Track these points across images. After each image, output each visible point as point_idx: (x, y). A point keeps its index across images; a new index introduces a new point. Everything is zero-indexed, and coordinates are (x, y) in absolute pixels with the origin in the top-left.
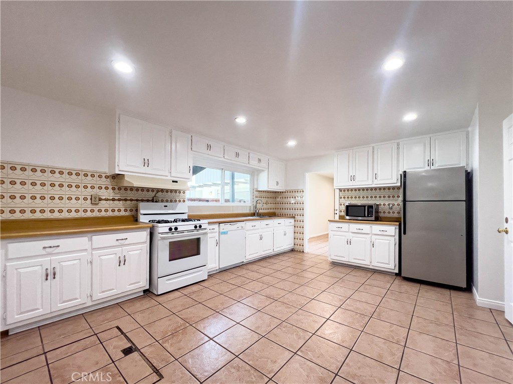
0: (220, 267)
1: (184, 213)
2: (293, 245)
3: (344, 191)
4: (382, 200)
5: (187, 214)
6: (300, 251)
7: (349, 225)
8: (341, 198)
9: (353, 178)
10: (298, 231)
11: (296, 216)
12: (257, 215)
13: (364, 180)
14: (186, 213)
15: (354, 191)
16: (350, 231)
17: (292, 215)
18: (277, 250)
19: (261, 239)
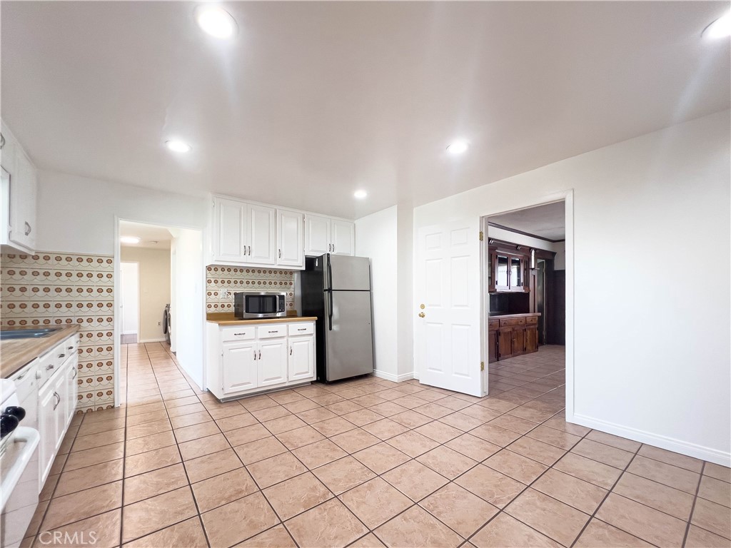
6: (100, 410)
7: (256, 328)
8: (209, 282)
10: (93, 362)
13: (264, 258)
16: (259, 337)
17: (70, 320)
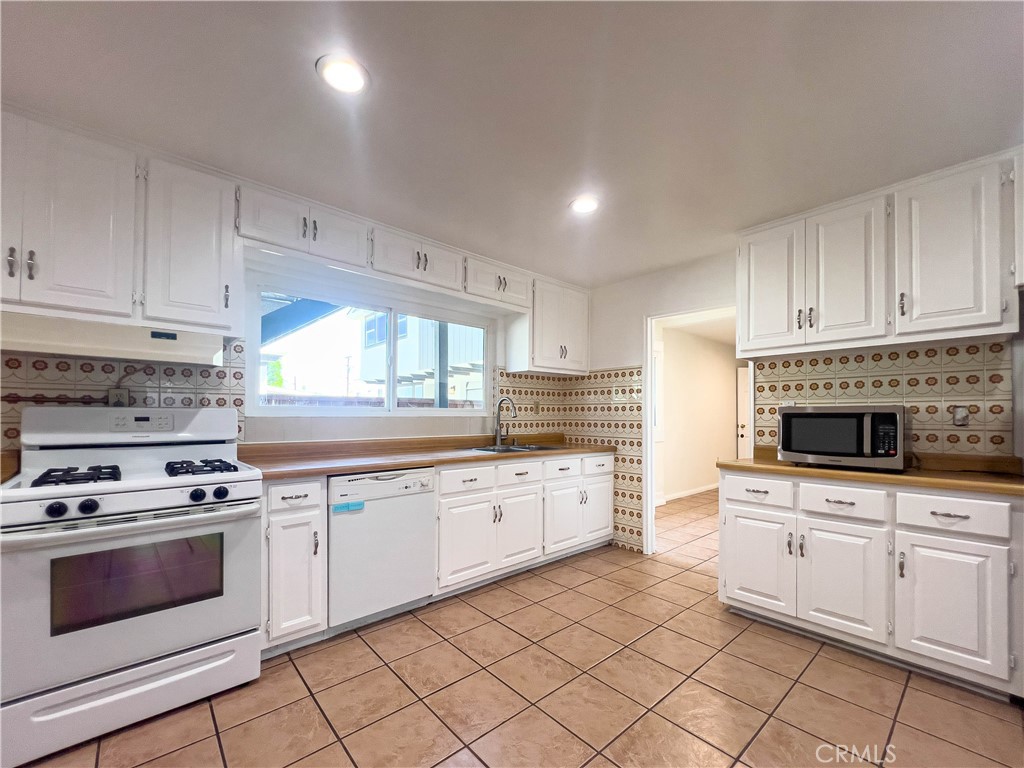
0: (331, 625)
1: (223, 442)
2: (610, 530)
3: (773, 366)
4: (922, 395)
5: (234, 446)
6: (631, 550)
7: (796, 485)
8: (760, 389)
9: (807, 318)
10: (626, 491)
11: (620, 447)
12: (502, 444)
14: (231, 441)
15: (807, 367)
16: (801, 506)
17: (609, 442)
18: (556, 548)
19: (498, 517)
